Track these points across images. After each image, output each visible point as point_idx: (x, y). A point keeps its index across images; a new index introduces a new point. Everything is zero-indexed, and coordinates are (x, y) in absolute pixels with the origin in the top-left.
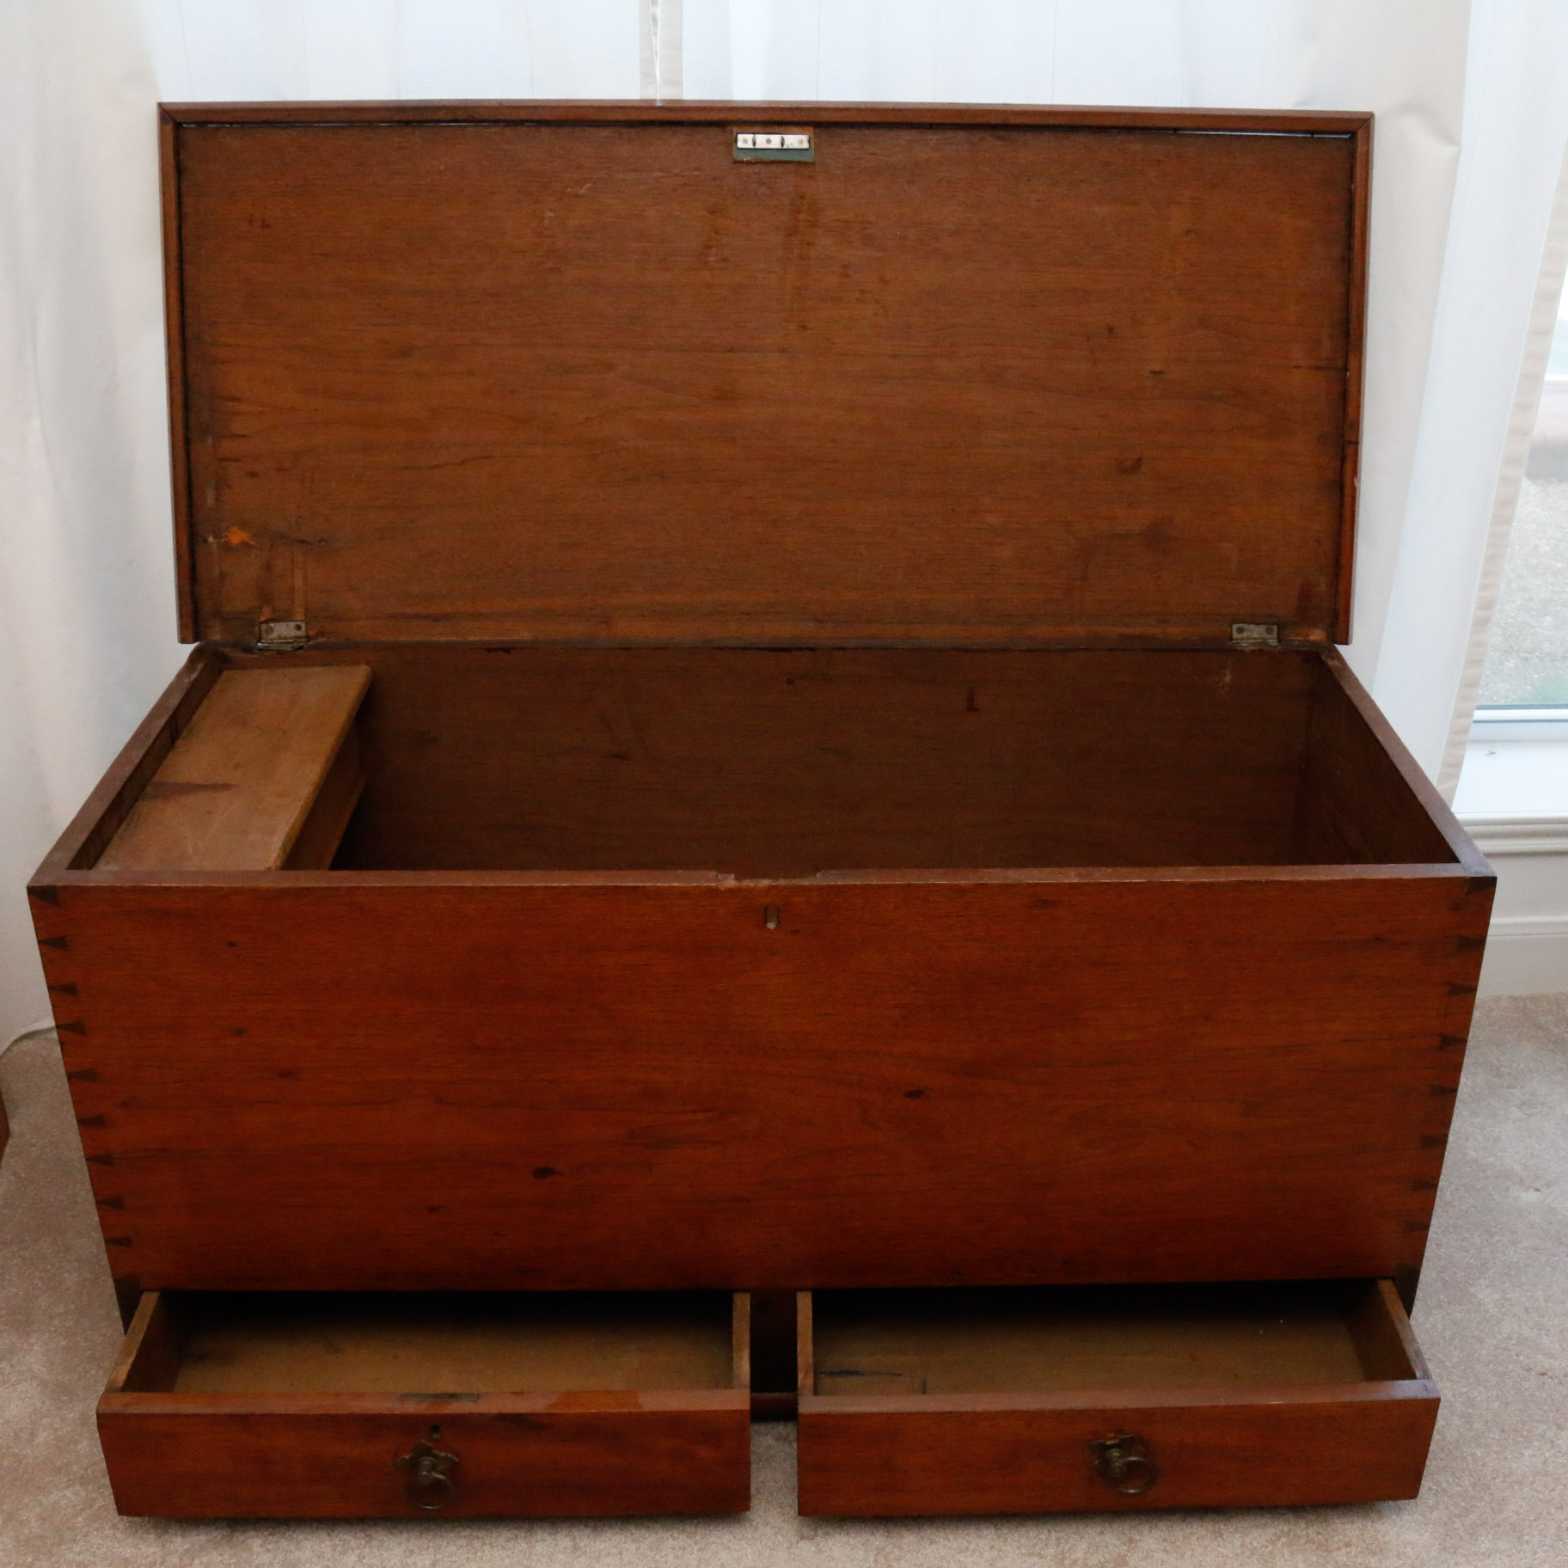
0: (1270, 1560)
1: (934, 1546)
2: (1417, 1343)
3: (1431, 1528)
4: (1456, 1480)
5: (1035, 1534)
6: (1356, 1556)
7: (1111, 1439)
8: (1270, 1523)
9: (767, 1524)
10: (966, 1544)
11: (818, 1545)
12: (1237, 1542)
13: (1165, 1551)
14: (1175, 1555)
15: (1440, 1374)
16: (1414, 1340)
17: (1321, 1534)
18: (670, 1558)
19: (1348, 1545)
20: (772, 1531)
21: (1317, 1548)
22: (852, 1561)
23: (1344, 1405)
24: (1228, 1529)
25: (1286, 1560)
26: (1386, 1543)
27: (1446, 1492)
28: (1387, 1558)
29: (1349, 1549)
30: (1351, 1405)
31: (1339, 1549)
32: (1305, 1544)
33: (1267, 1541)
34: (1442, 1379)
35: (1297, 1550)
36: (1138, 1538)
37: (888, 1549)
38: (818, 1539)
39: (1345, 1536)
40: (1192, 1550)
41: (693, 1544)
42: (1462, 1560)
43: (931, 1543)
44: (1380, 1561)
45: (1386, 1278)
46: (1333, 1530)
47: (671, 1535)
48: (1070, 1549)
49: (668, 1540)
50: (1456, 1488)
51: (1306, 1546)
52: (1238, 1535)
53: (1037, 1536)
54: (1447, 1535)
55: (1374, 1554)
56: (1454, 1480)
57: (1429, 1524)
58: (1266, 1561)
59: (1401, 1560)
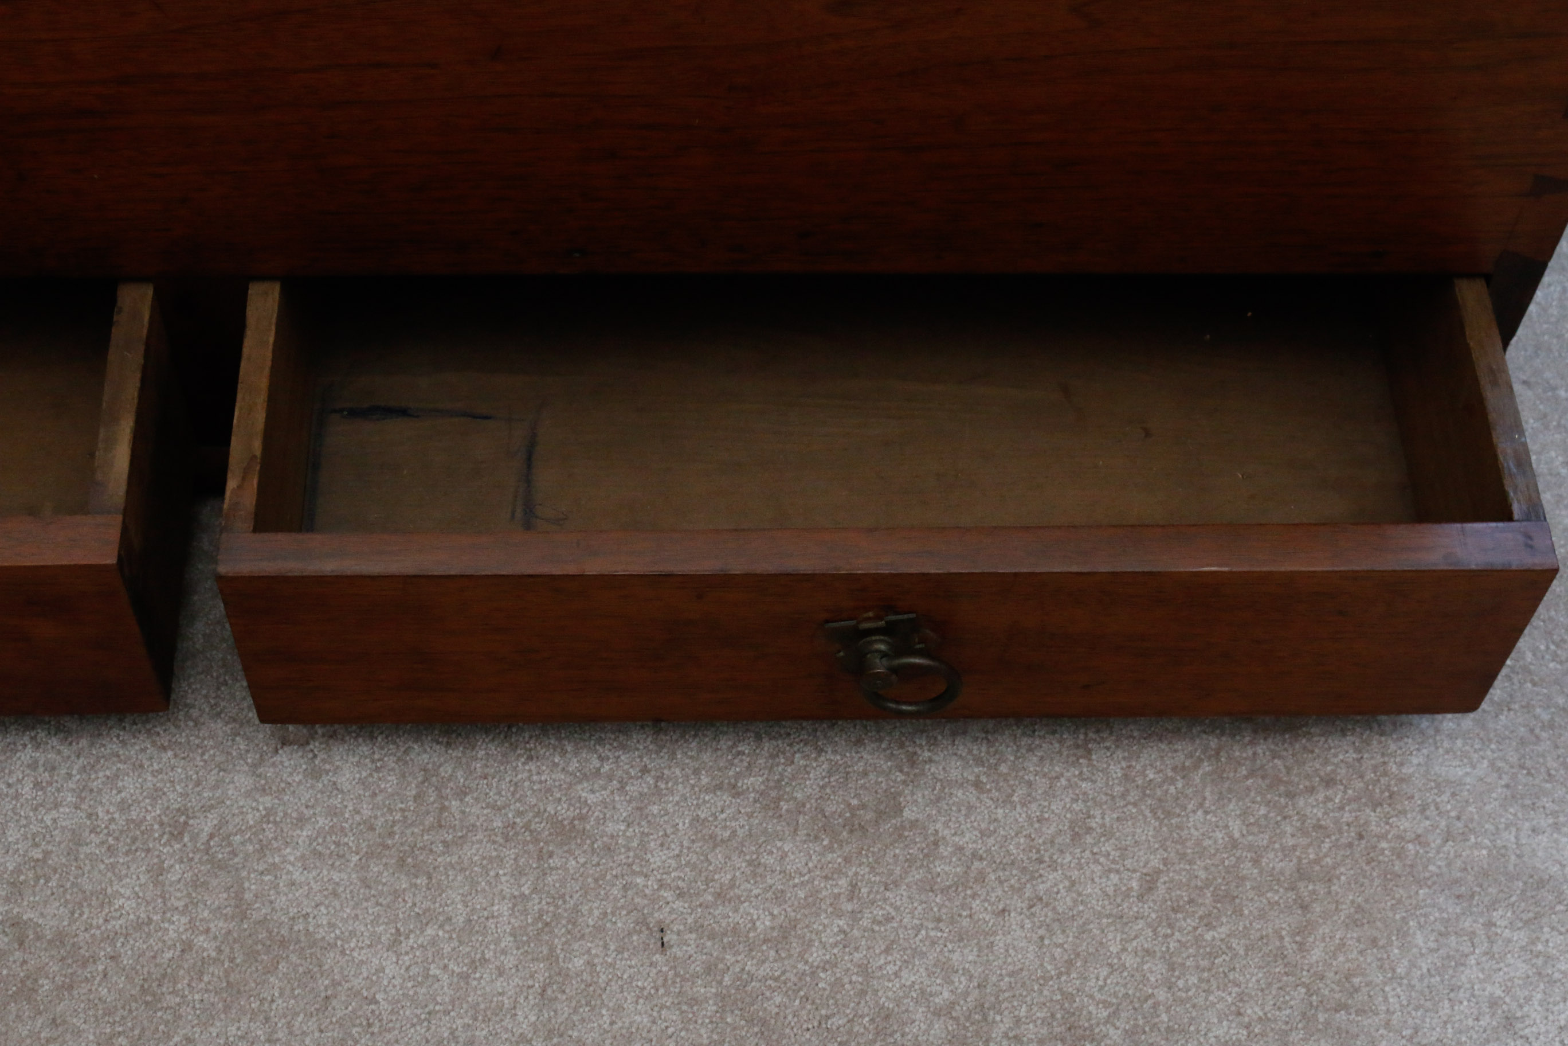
0: (1177, 810)
1: (532, 766)
2: (1522, 432)
3: (1493, 751)
4: (1553, 647)
5: (730, 743)
6: (1341, 808)
7: (869, 619)
8: (1184, 730)
9: (218, 714)
10: (596, 763)
11: (315, 756)
12: (1116, 771)
13: (978, 785)
14: (995, 794)
15: (1545, 416)
16: (1517, 426)
17: (1280, 757)
18: (27, 789)
19: (1329, 782)
20: (228, 729)
21: (1270, 787)
22: (374, 795)
23: (1355, 576)
24: (1103, 739)
25: (1206, 813)
26: (1402, 780)
27: (1530, 672)
28: (1403, 812)
29: (1330, 793)
30: (1369, 574)
31: (1311, 790)
32: (1247, 778)
33: (1174, 769)
34: (1547, 427)
35: (1230, 790)
36: (927, 754)
37: (446, 770)
38: (314, 745)
39: (1326, 762)
40: (1030, 784)
41: (73, 757)
42: (1545, 822)
43: (530, 758)
44: (1387, 817)
45: (1471, 276)
46: (1305, 748)
47: (33, 739)
48: (793, 778)
49: (25, 746)
50: (1552, 665)
51: (1250, 782)
52: (1120, 753)
53: (734, 745)
54: (1522, 767)
55: (1376, 805)
56: (1548, 648)
57: (1490, 740)
58: (1168, 814)
59: (1427, 818)
